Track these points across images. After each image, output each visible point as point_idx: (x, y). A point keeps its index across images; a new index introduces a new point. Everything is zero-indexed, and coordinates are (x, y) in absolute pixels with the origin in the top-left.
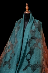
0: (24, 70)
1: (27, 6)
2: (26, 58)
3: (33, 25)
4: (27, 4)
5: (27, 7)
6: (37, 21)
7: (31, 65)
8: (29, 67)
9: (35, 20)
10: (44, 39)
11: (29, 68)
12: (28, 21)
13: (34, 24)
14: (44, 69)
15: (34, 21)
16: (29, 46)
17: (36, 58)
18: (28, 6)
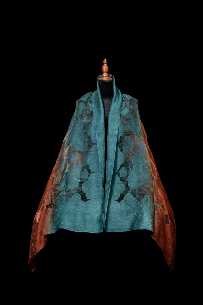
0: (119, 200)
1: (105, 65)
2: (119, 176)
3: (123, 106)
4: (105, 61)
5: (105, 67)
6: (128, 97)
7: (131, 189)
8: (128, 194)
9: (124, 95)
10: (146, 136)
11: (129, 196)
12: (113, 97)
13: (124, 103)
14: (156, 195)
15: (122, 98)
16: (121, 151)
17: (138, 174)
18: (108, 64)
